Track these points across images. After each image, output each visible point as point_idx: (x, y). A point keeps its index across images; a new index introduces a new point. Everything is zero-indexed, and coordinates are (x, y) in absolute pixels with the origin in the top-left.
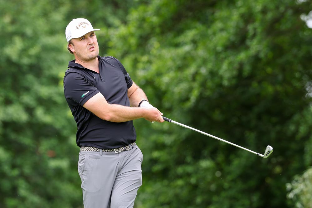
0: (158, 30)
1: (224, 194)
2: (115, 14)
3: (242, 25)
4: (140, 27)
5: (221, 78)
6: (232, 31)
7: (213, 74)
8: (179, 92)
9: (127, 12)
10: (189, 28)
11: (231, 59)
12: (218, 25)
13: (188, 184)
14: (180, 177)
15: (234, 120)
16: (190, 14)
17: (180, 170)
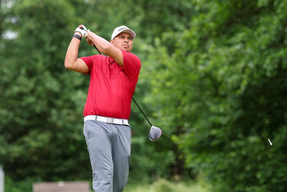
0: (214, 33)
1: (268, 163)
2: (180, 21)
3: (281, 28)
4: (200, 31)
5: (265, 70)
6: (273, 33)
7: (258, 67)
8: (232, 82)
9: (189, 19)
10: (239, 31)
11: (273, 55)
12: (262, 28)
13: (240, 155)
14: (233, 150)
15: (276, 104)
16: (239, 20)
17: (233, 144)
